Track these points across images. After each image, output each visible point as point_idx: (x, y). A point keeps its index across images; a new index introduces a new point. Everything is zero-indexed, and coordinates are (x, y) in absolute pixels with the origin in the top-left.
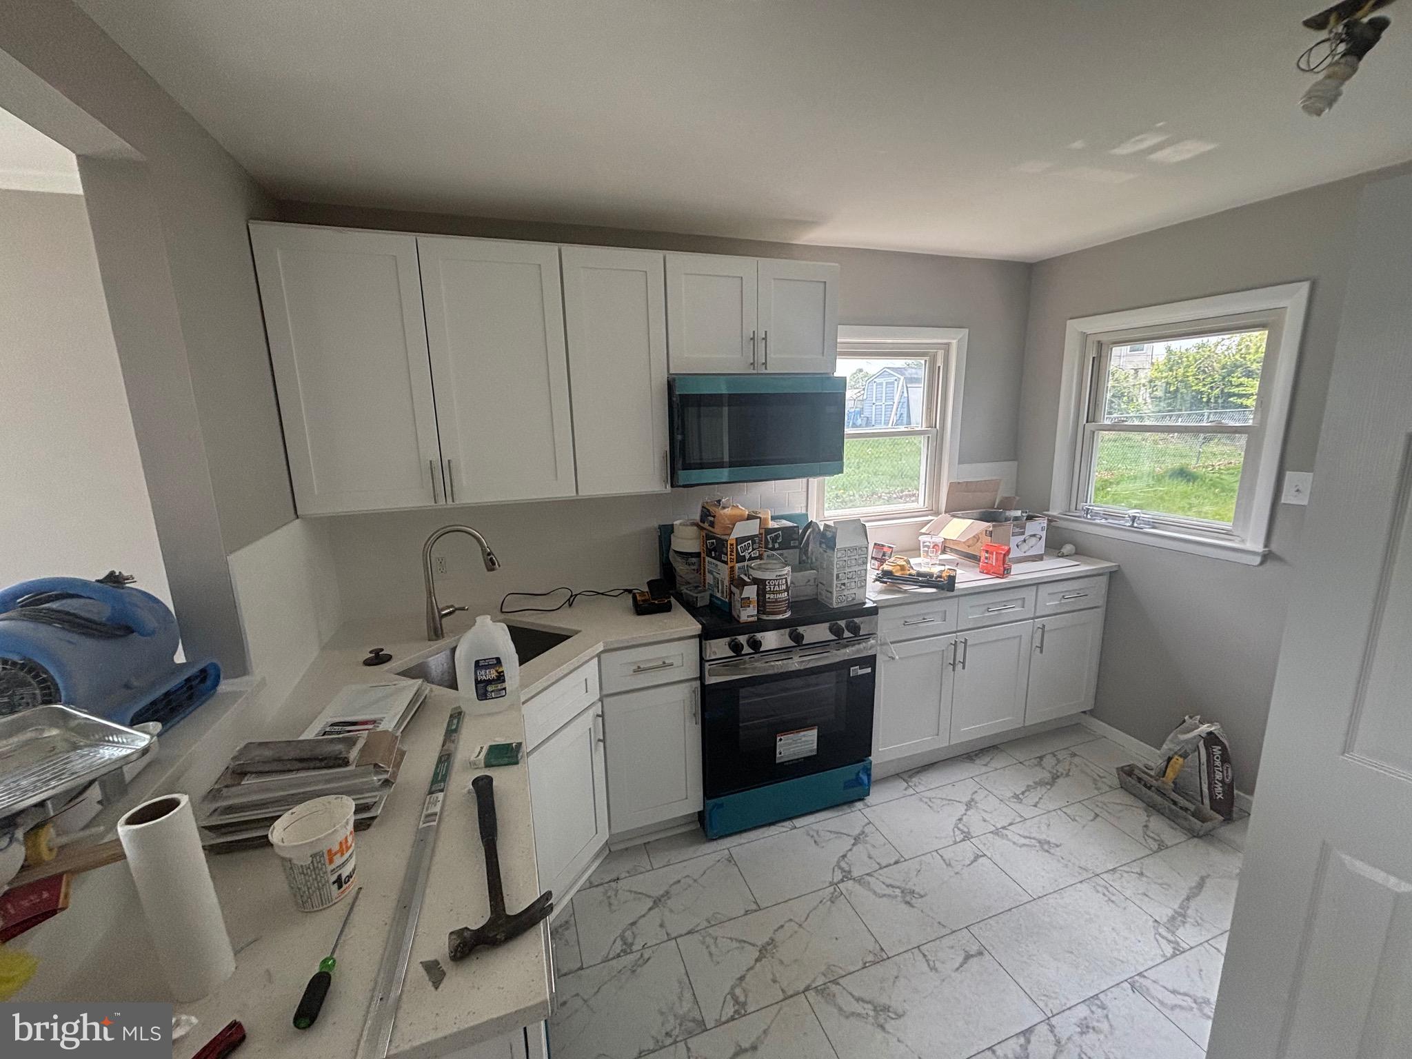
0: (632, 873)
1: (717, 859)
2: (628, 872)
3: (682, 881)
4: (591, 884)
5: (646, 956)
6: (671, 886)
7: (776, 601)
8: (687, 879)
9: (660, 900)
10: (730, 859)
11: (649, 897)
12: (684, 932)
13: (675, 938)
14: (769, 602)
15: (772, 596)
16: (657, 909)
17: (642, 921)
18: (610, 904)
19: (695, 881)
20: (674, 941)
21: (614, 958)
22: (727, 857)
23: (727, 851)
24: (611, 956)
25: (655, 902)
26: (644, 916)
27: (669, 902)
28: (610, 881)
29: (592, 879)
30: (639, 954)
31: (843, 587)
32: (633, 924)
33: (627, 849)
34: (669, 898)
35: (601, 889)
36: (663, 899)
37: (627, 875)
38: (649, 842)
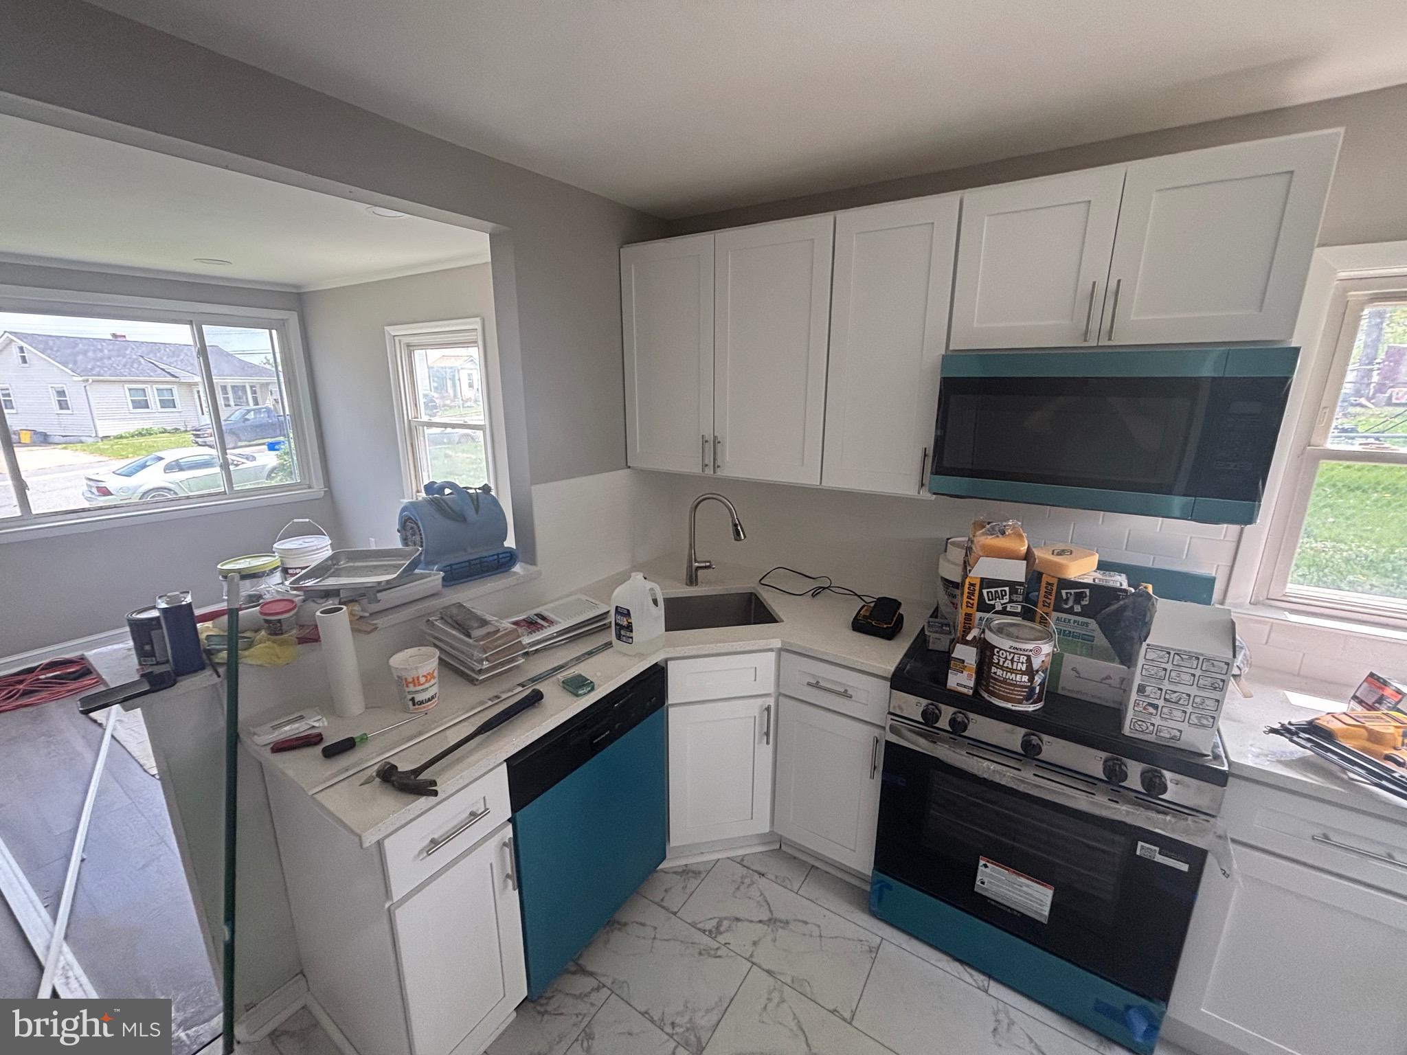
0: (778, 881)
1: (861, 938)
2: (776, 877)
3: (809, 926)
4: (741, 861)
5: (719, 953)
6: (795, 920)
7: (1005, 681)
8: (816, 928)
9: (775, 923)
10: (874, 951)
11: (771, 911)
12: (765, 967)
13: (753, 964)
14: (995, 679)
15: (999, 672)
16: (766, 927)
17: (746, 923)
18: (738, 888)
19: (821, 936)
20: (750, 964)
21: (699, 929)
22: (873, 945)
23: (878, 940)
24: (698, 926)
25: (770, 920)
26: (752, 921)
27: (780, 930)
28: (756, 871)
29: (746, 858)
30: (718, 945)
31: (1151, 710)
32: (738, 920)
33: (795, 858)
34: (782, 928)
35: (745, 871)
36: (778, 924)
37: (773, 878)
38: (817, 868)
